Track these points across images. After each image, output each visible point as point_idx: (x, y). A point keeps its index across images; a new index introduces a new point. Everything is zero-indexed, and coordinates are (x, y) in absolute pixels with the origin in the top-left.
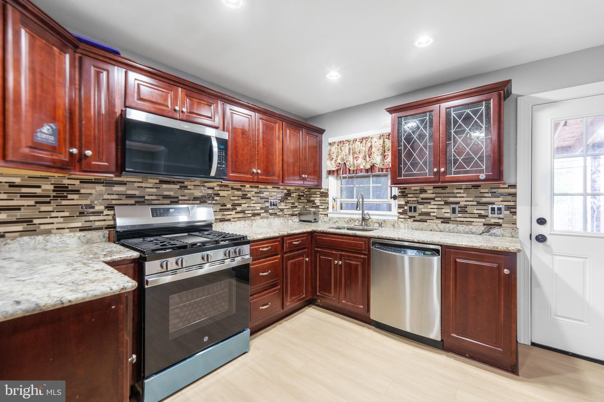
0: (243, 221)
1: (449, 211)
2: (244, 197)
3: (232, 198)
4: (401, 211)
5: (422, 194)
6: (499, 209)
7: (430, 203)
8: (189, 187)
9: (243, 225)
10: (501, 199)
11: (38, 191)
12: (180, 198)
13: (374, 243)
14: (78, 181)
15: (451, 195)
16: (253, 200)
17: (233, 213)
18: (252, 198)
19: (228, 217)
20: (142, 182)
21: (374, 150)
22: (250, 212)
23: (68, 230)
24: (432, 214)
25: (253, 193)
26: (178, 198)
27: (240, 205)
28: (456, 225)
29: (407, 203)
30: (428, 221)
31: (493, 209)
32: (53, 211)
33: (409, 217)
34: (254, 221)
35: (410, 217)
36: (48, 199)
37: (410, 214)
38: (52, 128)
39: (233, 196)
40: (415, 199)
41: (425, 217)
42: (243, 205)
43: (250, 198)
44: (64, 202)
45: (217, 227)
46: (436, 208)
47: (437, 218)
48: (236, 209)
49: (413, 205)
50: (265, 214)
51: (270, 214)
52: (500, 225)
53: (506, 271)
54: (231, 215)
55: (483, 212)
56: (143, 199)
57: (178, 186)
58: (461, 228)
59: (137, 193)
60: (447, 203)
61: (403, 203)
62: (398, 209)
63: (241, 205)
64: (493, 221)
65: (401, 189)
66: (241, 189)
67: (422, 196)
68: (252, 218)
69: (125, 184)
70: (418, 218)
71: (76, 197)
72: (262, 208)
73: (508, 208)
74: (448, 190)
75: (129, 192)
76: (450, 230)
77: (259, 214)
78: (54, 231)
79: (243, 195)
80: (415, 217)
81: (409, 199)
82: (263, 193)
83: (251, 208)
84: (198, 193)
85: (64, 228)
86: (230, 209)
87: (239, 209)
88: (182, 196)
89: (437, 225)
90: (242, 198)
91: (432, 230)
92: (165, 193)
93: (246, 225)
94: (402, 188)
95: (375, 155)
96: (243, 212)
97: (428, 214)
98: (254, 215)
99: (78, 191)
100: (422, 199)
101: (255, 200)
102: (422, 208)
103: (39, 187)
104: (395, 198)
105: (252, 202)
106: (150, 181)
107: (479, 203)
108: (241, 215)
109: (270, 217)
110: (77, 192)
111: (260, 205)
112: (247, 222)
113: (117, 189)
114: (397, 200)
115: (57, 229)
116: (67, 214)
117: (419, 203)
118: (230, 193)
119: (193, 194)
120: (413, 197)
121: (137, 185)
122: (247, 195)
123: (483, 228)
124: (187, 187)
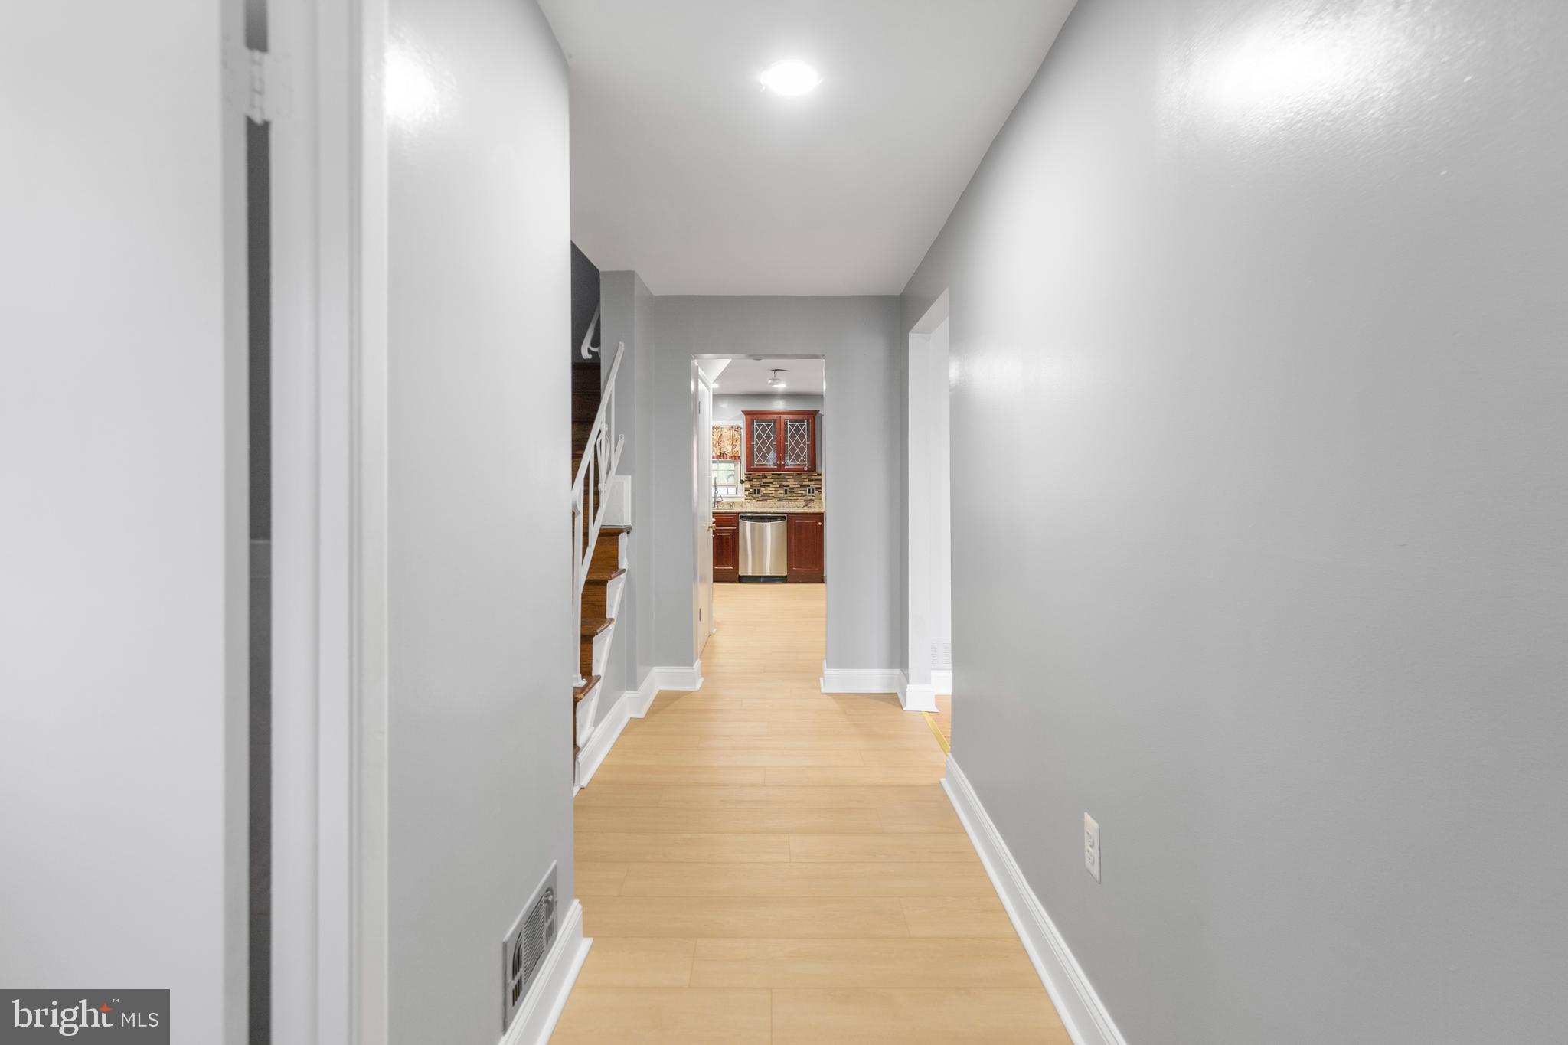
1: (782, 492)
4: (747, 493)
6: (813, 490)
7: (769, 487)
10: (813, 483)
13: (742, 517)
15: (784, 480)
21: (724, 439)
24: (771, 495)
28: (787, 502)
29: (752, 486)
31: (809, 490)
35: (755, 498)
37: (755, 496)
40: (758, 483)
41: (765, 498)
47: (774, 496)
49: (757, 489)
52: (813, 501)
53: (820, 523)
55: (803, 492)
58: (791, 504)
60: (781, 486)
61: (749, 486)
62: (744, 492)
64: (809, 498)
65: (747, 475)
67: (764, 480)
70: (759, 496)
73: (817, 489)
74: (781, 477)
81: (754, 483)
95: (726, 445)
97: (768, 495)
100: (763, 483)
102: (764, 491)
104: (742, 482)
107: (802, 486)
114: (746, 484)
117: (762, 486)
123: (804, 503)
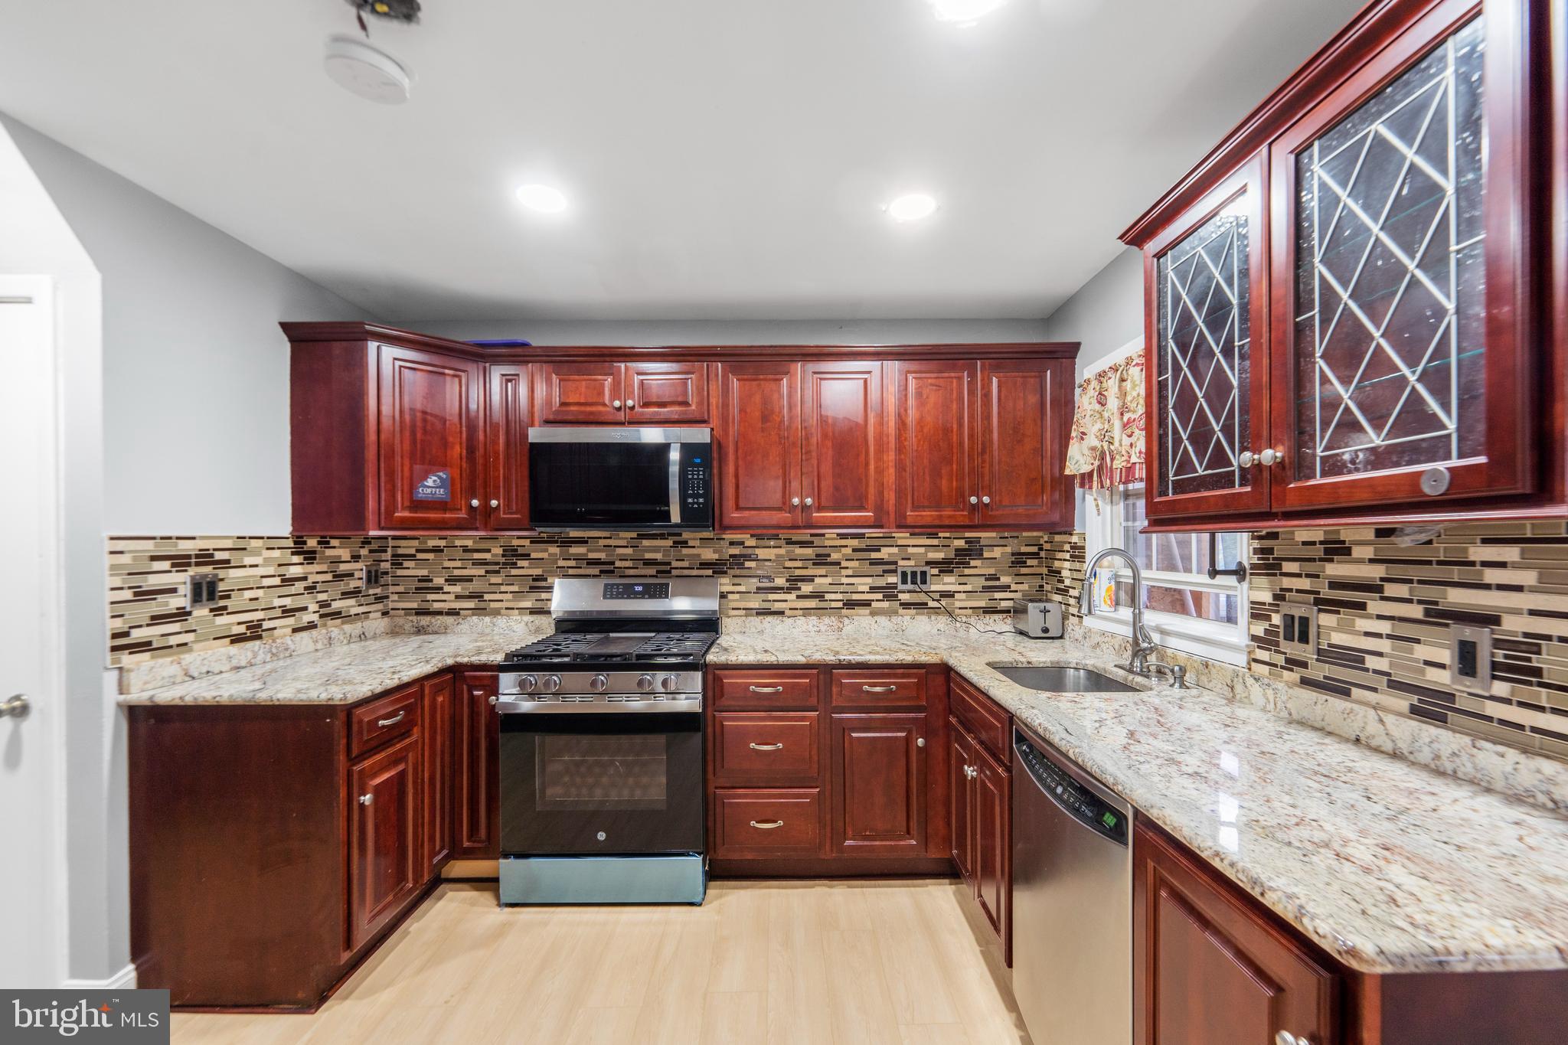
0: (814, 618)
1: (1445, 656)
2: (821, 560)
3: (789, 564)
4: (1259, 629)
5: (1331, 561)
7: (1362, 606)
8: (690, 543)
9: (814, 626)
11: (487, 556)
12: (675, 564)
14: (528, 540)
15: (1456, 573)
16: (847, 568)
17: (792, 596)
18: (844, 564)
19: (778, 606)
20: (610, 538)
22: (839, 596)
23: (517, 611)
25: (849, 551)
26: (669, 564)
27: (810, 579)
28: (1467, 740)
29: (1279, 597)
30: (1355, 691)
32: (502, 584)
33: (1288, 661)
34: (847, 622)
35: (1292, 663)
36: (497, 568)
38: (440, 477)
39: (790, 560)
40: (1305, 584)
41: (1342, 673)
42: (817, 580)
43: (839, 564)
44: (514, 572)
45: (748, 625)
46: (1389, 636)
47: (1395, 685)
48: (799, 589)
49: (1298, 612)
50: (886, 604)
51: (901, 604)
54: (786, 601)
56: (611, 567)
57: (669, 543)
59: (602, 556)
60: (1438, 616)
61: (1266, 597)
62: (1249, 623)
63: (813, 581)
65: (1260, 538)
66: (812, 542)
67: (1336, 569)
68: (844, 611)
69: (586, 542)
70: (1319, 671)
71: (525, 563)
72: (873, 589)
75: (591, 556)
76: (1437, 757)
77: (867, 604)
78: (503, 611)
79: (817, 555)
80: (1304, 665)
81: (1287, 582)
82: (879, 550)
83: (842, 588)
84: (709, 554)
85: (513, 609)
86: (782, 589)
87: (806, 588)
88: (677, 560)
89: (1381, 721)
90: (814, 564)
91: (1363, 739)
92: (648, 556)
93: (823, 628)
94: (1264, 533)
96: (819, 595)
97: (1353, 658)
98: (850, 604)
99: (529, 555)
100: (1334, 585)
101: (851, 568)
102: (1330, 629)
103: (489, 551)
104: (1240, 573)
105: (844, 572)
106: (622, 534)
108: (812, 603)
109: (901, 611)
110: (526, 556)
111: (869, 580)
112: (827, 620)
113: (575, 550)
114: (1245, 585)
115: (506, 609)
116: (515, 588)
117: (1325, 604)
118: (782, 551)
119: (699, 555)
120: (1299, 575)
121: (602, 542)
122: (829, 555)
124: (686, 542)
